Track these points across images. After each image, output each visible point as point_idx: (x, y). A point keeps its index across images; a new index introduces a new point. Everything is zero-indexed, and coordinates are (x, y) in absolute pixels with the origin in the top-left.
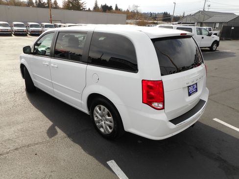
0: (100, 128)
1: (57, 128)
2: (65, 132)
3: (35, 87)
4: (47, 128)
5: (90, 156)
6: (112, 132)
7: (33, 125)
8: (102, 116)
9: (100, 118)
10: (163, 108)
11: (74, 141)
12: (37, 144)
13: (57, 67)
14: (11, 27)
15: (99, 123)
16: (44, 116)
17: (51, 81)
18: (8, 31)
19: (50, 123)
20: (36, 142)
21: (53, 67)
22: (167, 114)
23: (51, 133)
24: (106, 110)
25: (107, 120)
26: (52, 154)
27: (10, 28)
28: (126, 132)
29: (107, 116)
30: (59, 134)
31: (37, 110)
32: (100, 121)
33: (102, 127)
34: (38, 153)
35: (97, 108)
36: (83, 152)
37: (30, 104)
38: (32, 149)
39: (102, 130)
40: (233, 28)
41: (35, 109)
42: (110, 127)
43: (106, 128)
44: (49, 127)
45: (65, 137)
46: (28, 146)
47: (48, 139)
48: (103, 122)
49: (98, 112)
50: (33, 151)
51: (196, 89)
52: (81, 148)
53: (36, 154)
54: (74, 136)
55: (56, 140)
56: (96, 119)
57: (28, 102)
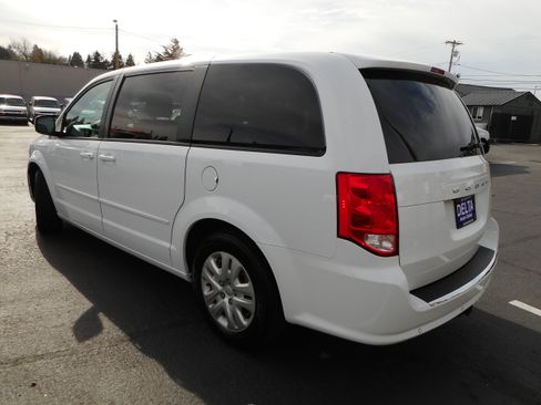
0: (218, 315)
1: (102, 316)
2: (123, 327)
3: (60, 221)
4: (76, 317)
5: (186, 392)
6: (251, 326)
7: (38, 308)
8: (225, 281)
9: (220, 288)
10: (396, 252)
11: (146, 350)
12: (42, 357)
13: (114, 161)
14: (29, 105)
15: (215, 302)
16: (73, 289)
17: (96, 198)
18: (19, 115)
19: (86, 305)
20: (39, 353)
21: (104, 160)
22: (405, 269)
23: (86, 328)
24: (237, 264)
25: (236, 292)
26: (79, 386)
27: (25, 108)
28: (289, 324)
29: (237, 280)
30: (105, 331)
31: (57, 273)
32: (219, 297)
33: (223, 313)
34: (39, 383)
35: (212, 262)
36: (168, 381)
37: (42, 258)
38: (26, 370)
39: (223, 322)
40: (514, 118)
41: (51, 270)
42: (245, 312)
43: (235, 315)
44: (81, 313)
45: (123, 341)
46: (16, 362)
47: (74, 344)
48: (226, 300)
49: (212, 273)
50: (26, 378)
51: (474, 212)
52: (162, 369)
53: (34, 385)
54: (147, 338)
55: (96, 347)
56: (206, 292)
57: (36, 255)
